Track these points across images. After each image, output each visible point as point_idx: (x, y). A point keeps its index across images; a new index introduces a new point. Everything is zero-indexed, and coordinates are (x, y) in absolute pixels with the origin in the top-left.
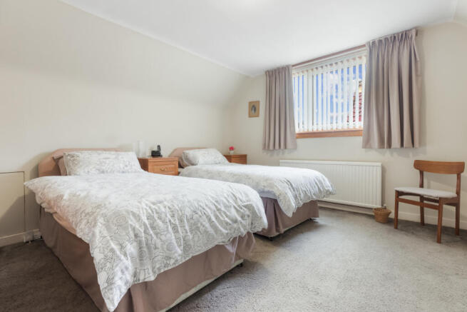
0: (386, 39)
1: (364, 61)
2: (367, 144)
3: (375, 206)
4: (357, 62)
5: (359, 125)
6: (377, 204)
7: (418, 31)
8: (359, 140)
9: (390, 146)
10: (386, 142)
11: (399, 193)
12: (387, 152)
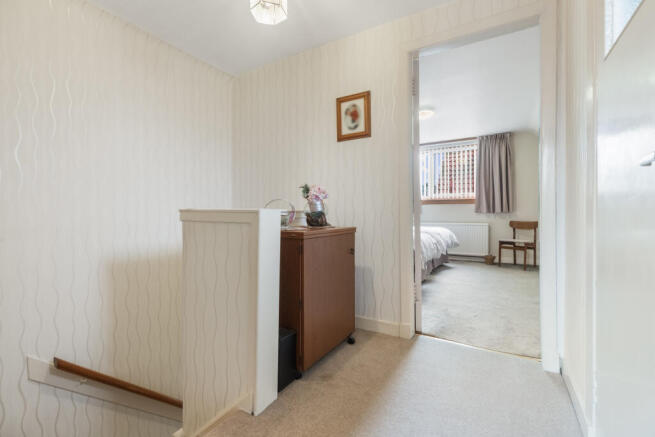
0: (491, 136)
1: (476, 148)
2: (478, 210)
3: (484, 255)
4: (470, 148)
5: (473, 195)
6: (485, 253)
7: (511, 134)
8: (473, 207)
9: (494, 211)
10: (491, 209)
11: (501, 243)
12: (492, 215)
